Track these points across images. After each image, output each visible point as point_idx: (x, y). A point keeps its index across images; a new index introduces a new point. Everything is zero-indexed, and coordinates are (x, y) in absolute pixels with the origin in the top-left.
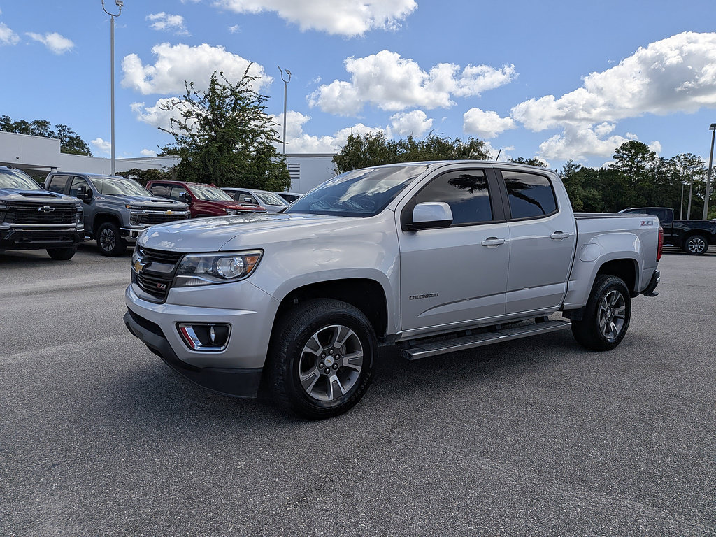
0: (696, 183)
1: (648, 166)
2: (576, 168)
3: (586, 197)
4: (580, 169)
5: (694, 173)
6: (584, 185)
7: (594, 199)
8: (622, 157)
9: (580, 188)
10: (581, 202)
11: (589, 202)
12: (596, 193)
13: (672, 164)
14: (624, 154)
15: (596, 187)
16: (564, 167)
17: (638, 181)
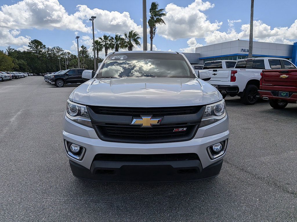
0: (62, 58)
1: (43, 51)
2: (13, 50)
3: (20, 64)
4: (14, 51)
5: (61, 54)
6: (18, 58)
7: (24, 65)
8: (32, 46)
9: (16, 60)
10: (18, 66)
11: (22, 66)
12: (24, 62)
13: (53, 51)
14: (32, 45)
15: (23, 59)
16: (6, 49)
17: (41, 57)
